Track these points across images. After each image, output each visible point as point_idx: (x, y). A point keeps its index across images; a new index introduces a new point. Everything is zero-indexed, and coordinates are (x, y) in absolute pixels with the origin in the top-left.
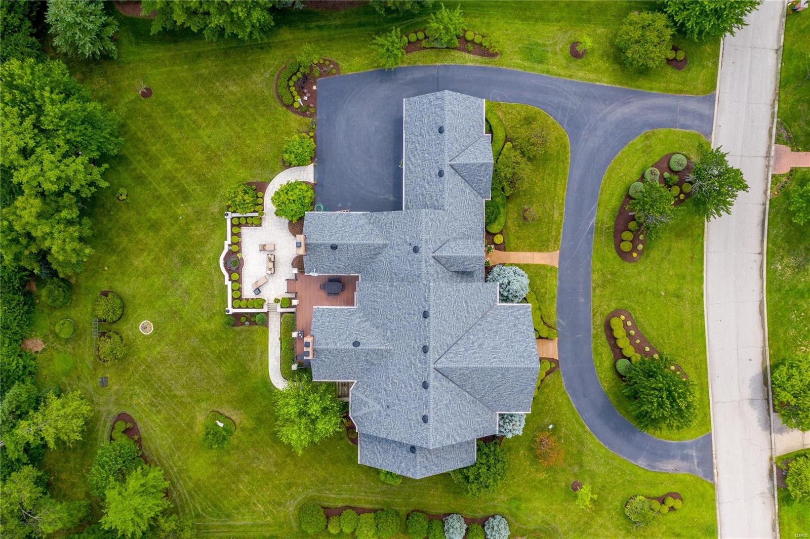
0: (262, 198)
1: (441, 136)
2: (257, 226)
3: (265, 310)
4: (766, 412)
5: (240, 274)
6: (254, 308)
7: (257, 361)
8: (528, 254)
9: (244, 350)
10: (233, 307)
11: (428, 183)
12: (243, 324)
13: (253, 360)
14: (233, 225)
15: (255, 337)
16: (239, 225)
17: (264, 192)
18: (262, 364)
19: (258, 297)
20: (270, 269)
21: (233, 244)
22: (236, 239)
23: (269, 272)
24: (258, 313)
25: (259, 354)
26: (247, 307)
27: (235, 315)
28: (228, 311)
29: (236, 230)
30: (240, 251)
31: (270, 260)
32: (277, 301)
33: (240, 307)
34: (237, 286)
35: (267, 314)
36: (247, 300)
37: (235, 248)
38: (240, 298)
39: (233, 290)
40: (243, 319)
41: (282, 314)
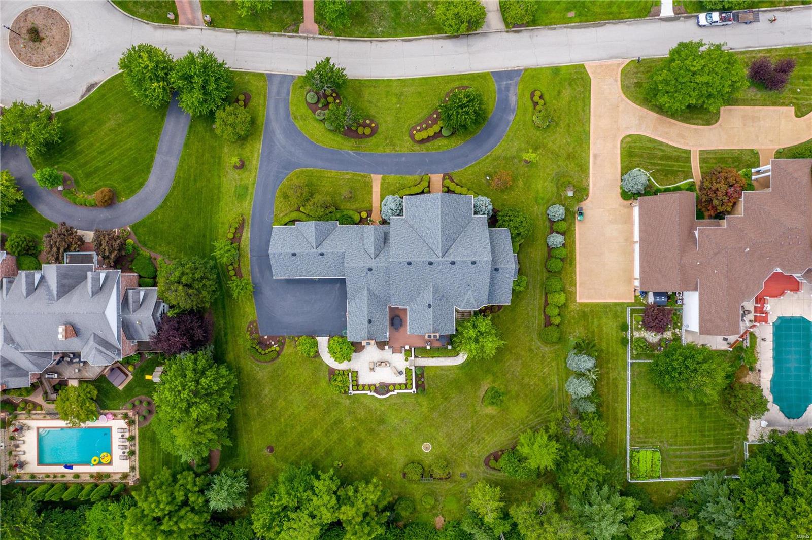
0: (339, 370)
1: (298, 255)
2: (358, 374)
3: (413, 368)
4: (476, 36)
5: (390, 385)
6: (412, 375)
7: (448, 373)
8: (374, 195)
9: (441, 382)
10: (412, 389)
11: (328, 262)
12: (423, 383)
13: (447, 376)
14: (358, 390)
15: (432, 374)
16: (357, 385)
17: (335, 370)
18: (450, 370)
19: (404, 373)
20: (386, 364)
21: (369, 389)
22: (367, 387)
23: (388, 365)
24: (415, 372)
25: (443, 372)
26: (412, 379)
27: (417, 387)
28: (414, 392)
29: (360, 388)
30: (375, 385)
31: (380, 365)
32: (407, 360)
33: (412, 384)
34: (398, 386)
35: (415, 367)
36: (407, 380)
37: (373, 388)
38: (406, 384)
39: (401, 389)
40: (420, 383)
41: (416, 357)
